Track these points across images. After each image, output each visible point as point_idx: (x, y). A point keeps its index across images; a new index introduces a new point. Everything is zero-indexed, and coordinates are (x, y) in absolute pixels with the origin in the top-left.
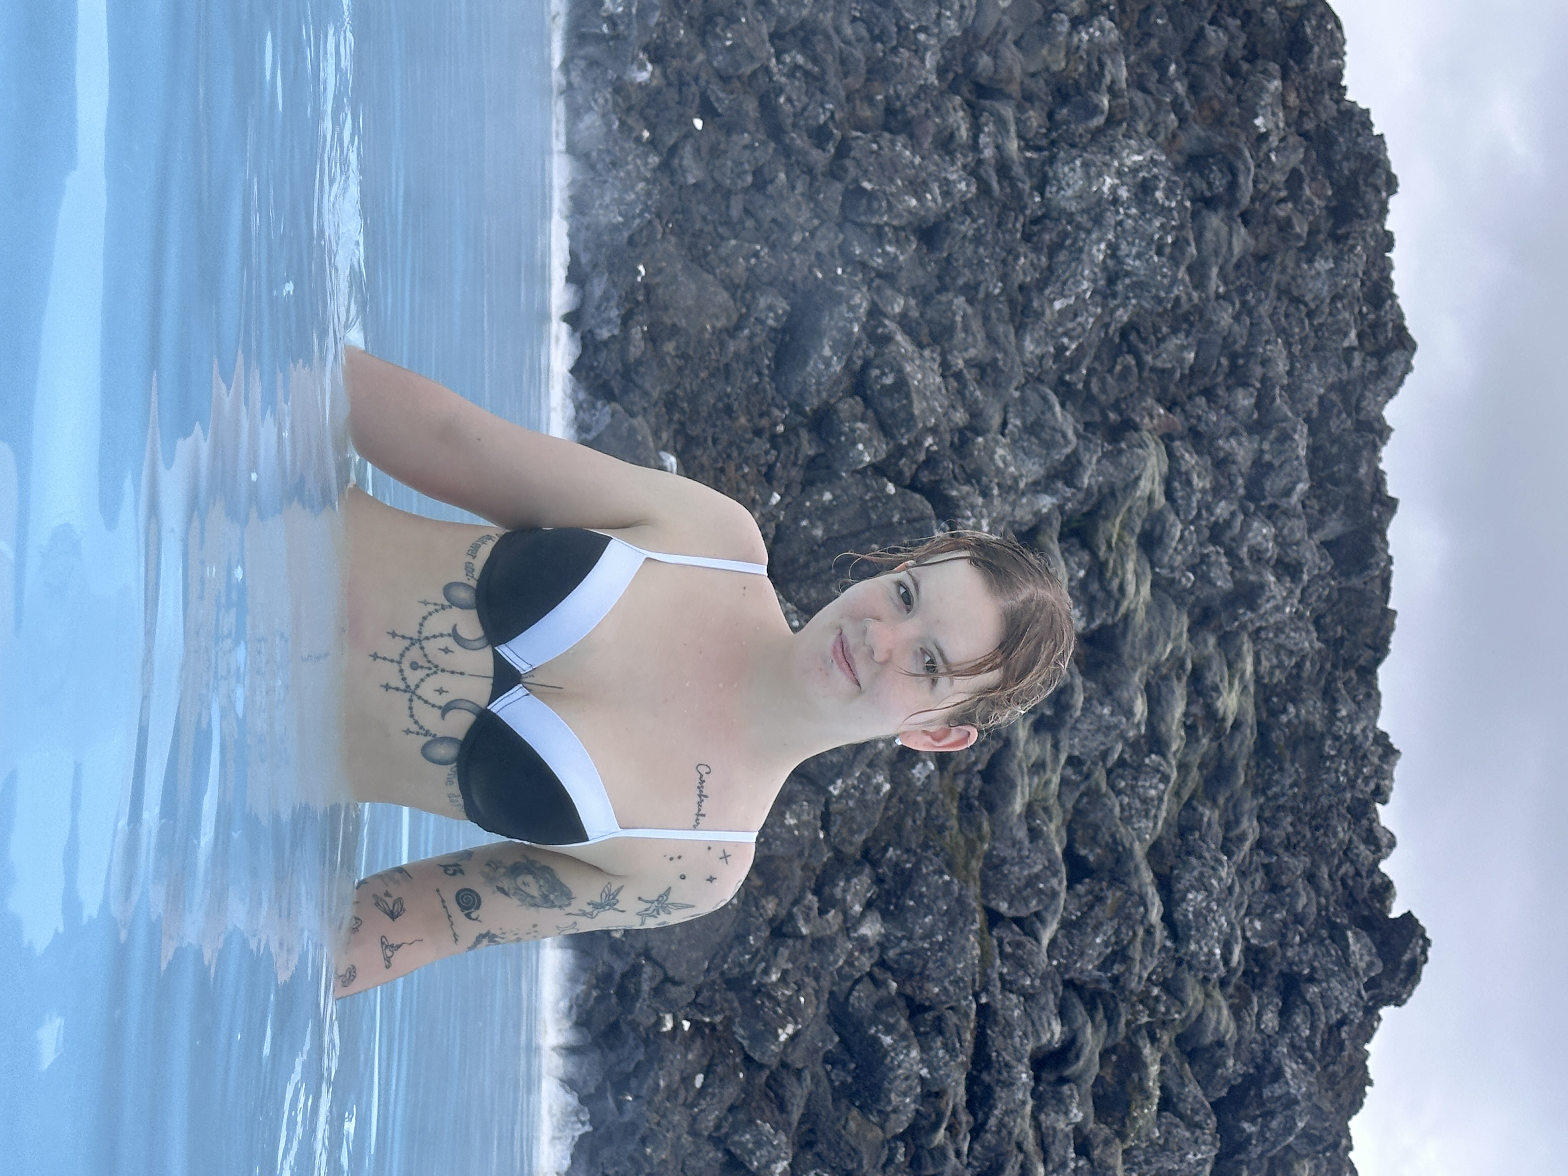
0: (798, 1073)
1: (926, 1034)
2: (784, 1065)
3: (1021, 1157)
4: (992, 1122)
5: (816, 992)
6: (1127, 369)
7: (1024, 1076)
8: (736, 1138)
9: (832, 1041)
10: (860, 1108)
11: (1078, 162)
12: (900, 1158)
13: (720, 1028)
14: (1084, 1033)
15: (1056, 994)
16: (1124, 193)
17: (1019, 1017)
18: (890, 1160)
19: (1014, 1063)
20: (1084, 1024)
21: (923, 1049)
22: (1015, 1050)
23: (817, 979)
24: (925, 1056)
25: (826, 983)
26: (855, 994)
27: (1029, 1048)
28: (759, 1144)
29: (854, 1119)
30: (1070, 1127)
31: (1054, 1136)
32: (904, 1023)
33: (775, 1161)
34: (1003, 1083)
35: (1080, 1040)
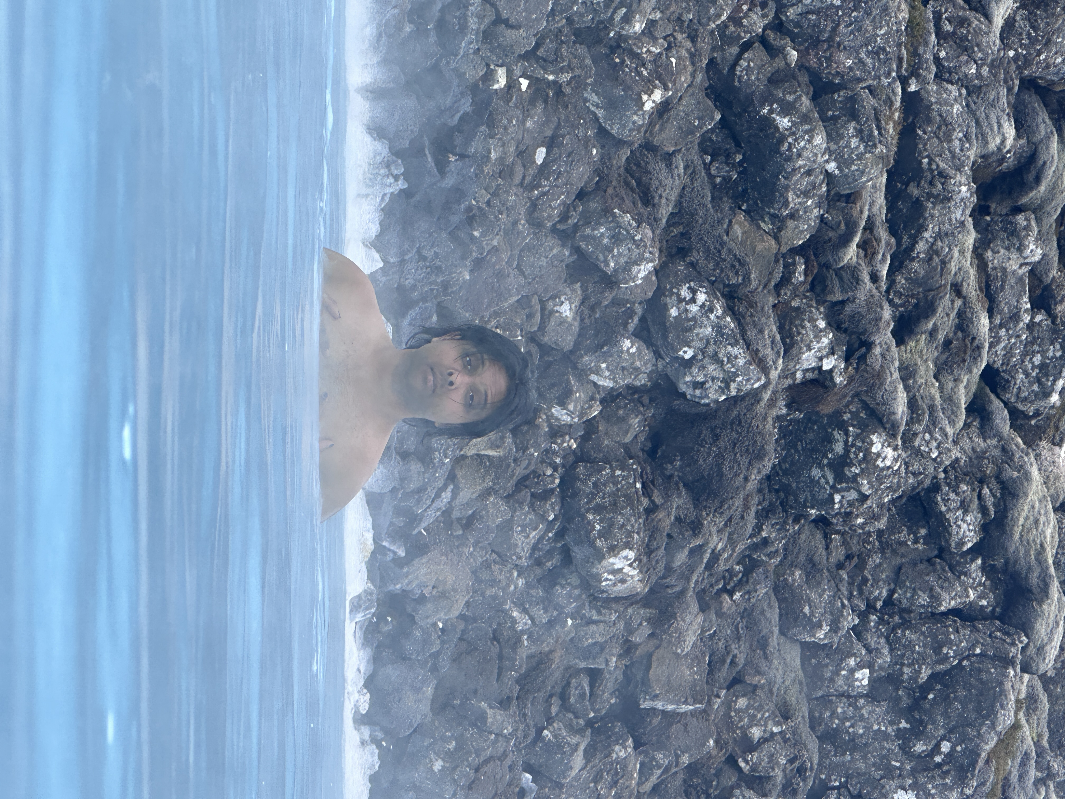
0: (668, 158)
1: (834, 119)
2: (648, 147)
3: (958, 303)
4: (921, 247)
5: (692, 55)
7: (964, 189)
8: (588, 231)
9: (712, 118)
10: (747, 212)
12: (799, 276)
13: (568, 90)
14: (1048, 148)
15: (1010, 90)
17: (960, 115)
18: (785, 280)
19: (952, 172)
20: (1048, 137)
21: (830, 138)
22: (954, 157)
23: (693, 38)
24: (833, 147)
25: (705, 45)
26: (744, 63)
27: (972, 155)
28: (616, 239)
29: (740, 224)
30: (1025, 269)
31: (1004, 282)
32: (806, 102)
33: (636, 263)
34: (936, 197)
35: (1043, 157)
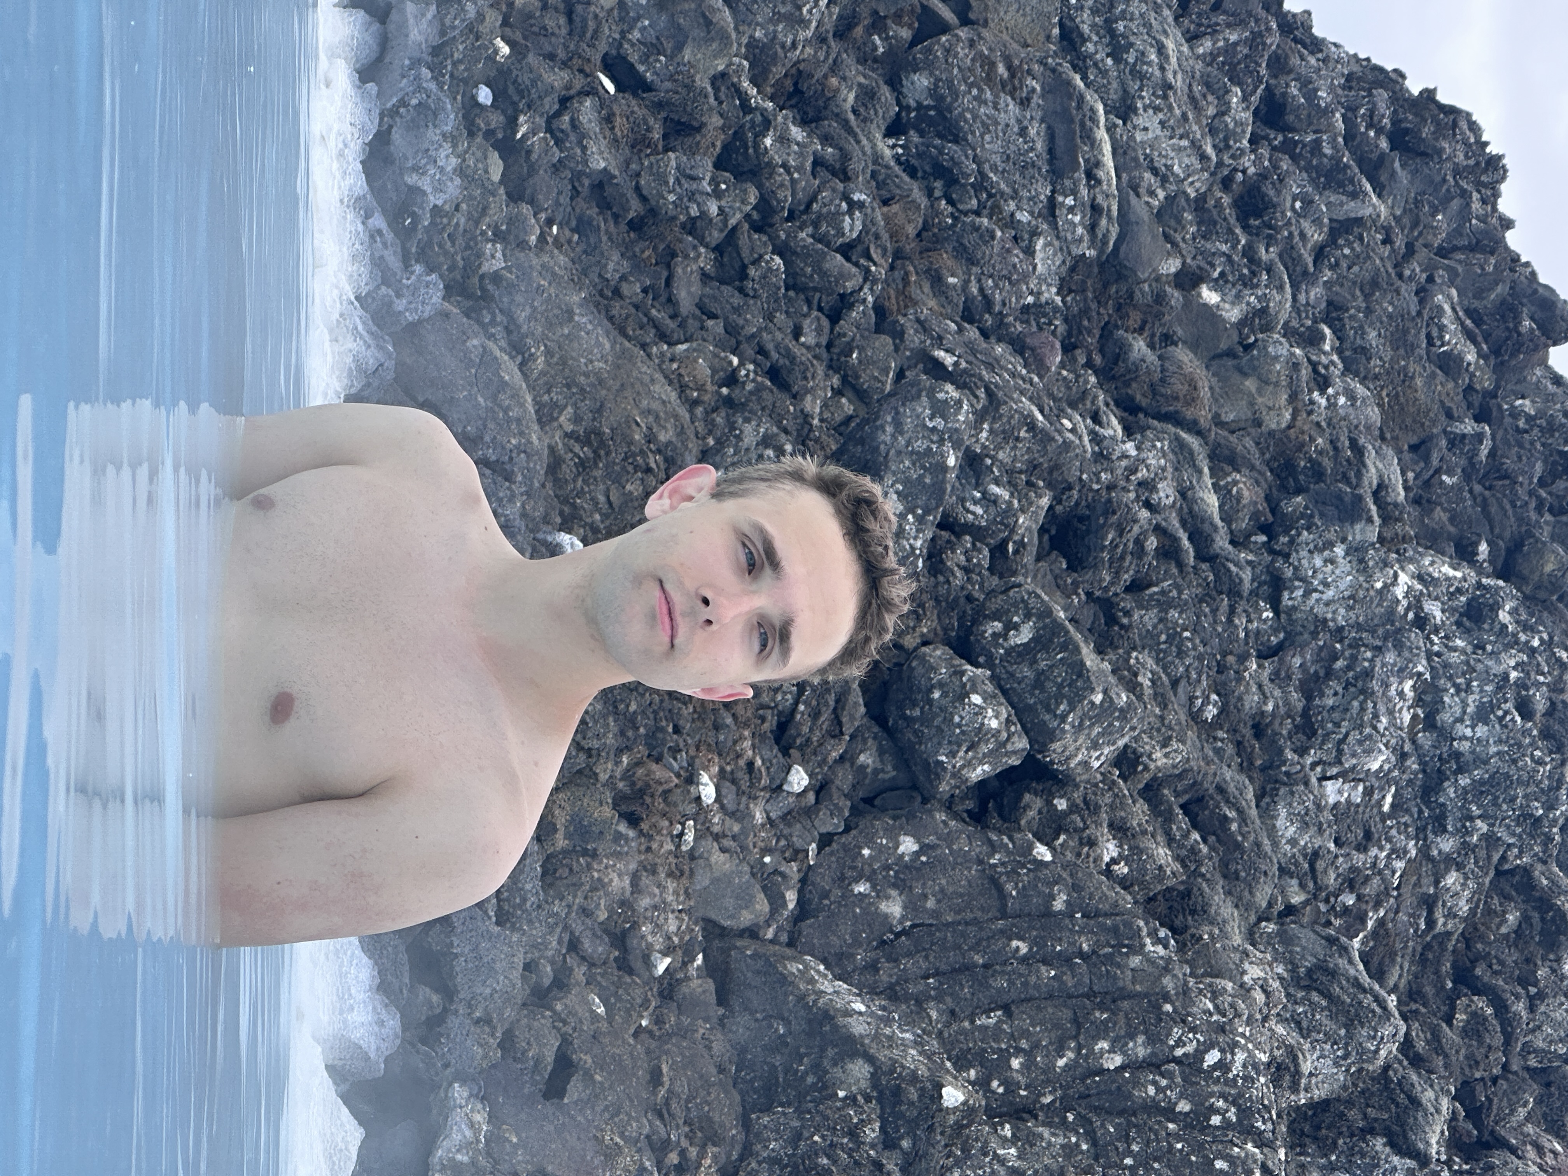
6: (1477, 1022)
11: (1339, 550)
16: (1434, 610)
